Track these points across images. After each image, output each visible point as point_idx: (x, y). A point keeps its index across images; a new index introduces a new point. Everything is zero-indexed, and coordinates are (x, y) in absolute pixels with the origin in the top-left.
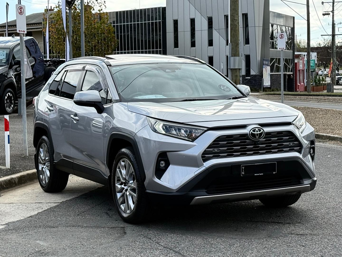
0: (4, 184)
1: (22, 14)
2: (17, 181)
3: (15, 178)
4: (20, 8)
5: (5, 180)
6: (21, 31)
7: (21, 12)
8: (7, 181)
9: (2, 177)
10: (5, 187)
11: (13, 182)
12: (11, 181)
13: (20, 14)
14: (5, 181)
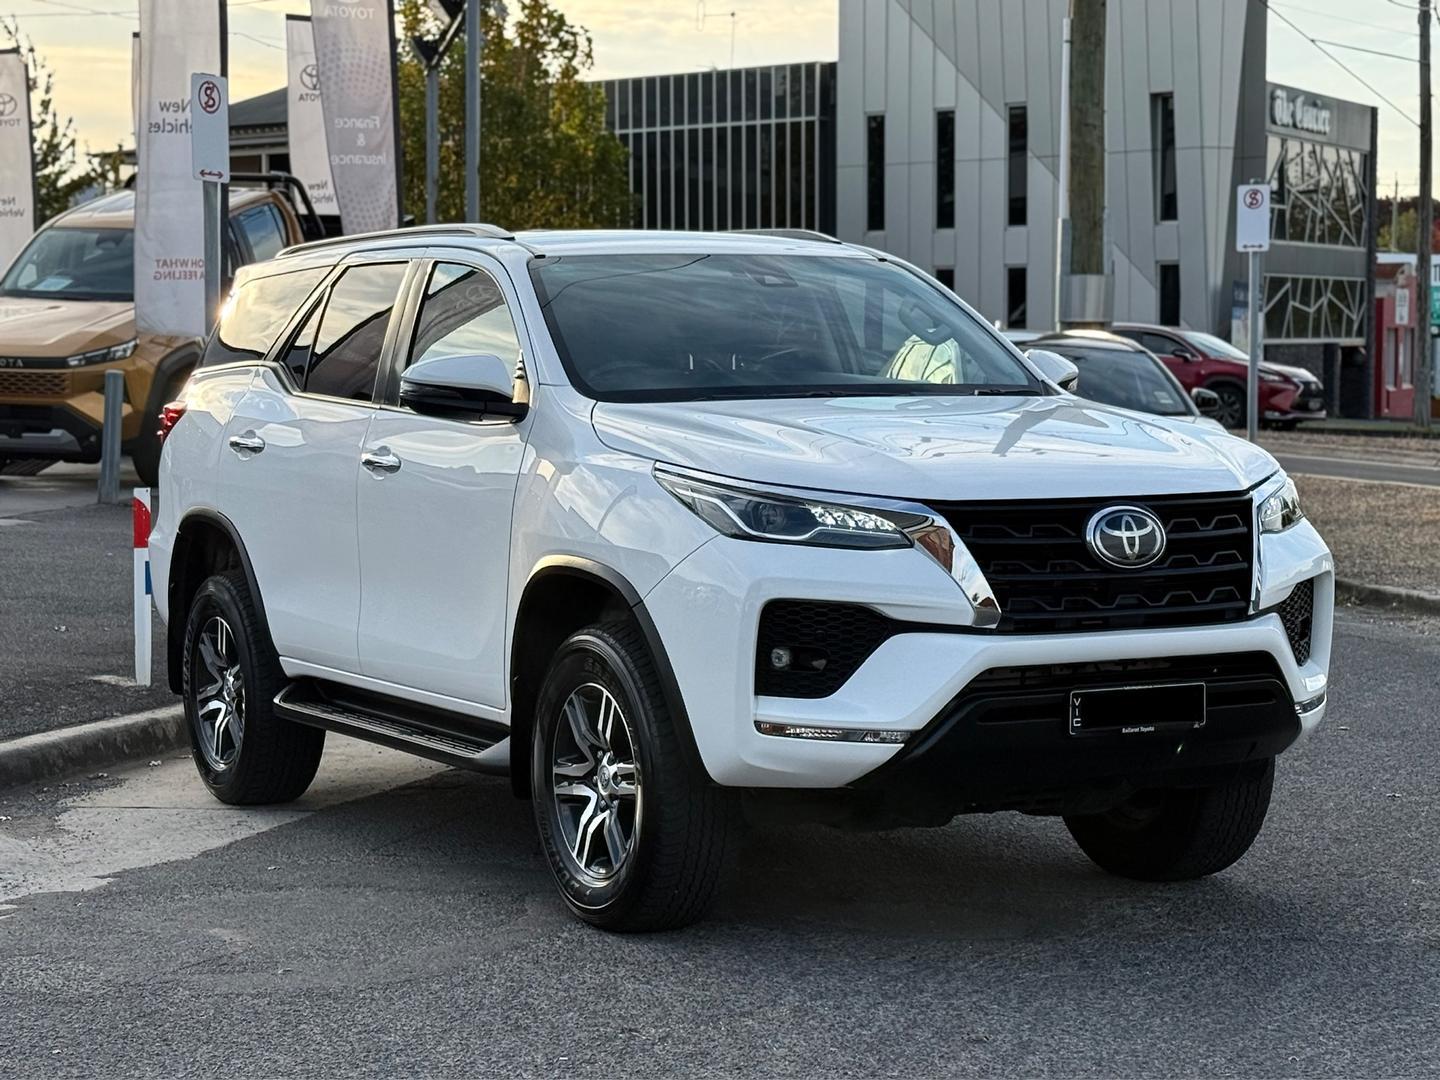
0: (124, 741)
1: (215, 108)
2: (172, 731)
3: (166, 722)
4: (207, 89)
5: (126, 726)
6: (210, 174)
7: (211, 102)
8: (134, 730)
9: (116, 716)
10: (127, 751)
11: (160, 734)
12: (150, 729)
13: (208, 109)
14: (127, 729)
